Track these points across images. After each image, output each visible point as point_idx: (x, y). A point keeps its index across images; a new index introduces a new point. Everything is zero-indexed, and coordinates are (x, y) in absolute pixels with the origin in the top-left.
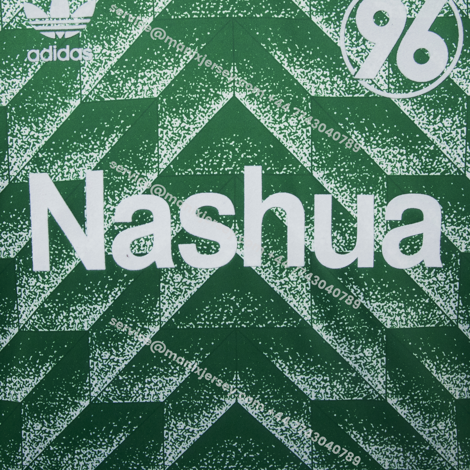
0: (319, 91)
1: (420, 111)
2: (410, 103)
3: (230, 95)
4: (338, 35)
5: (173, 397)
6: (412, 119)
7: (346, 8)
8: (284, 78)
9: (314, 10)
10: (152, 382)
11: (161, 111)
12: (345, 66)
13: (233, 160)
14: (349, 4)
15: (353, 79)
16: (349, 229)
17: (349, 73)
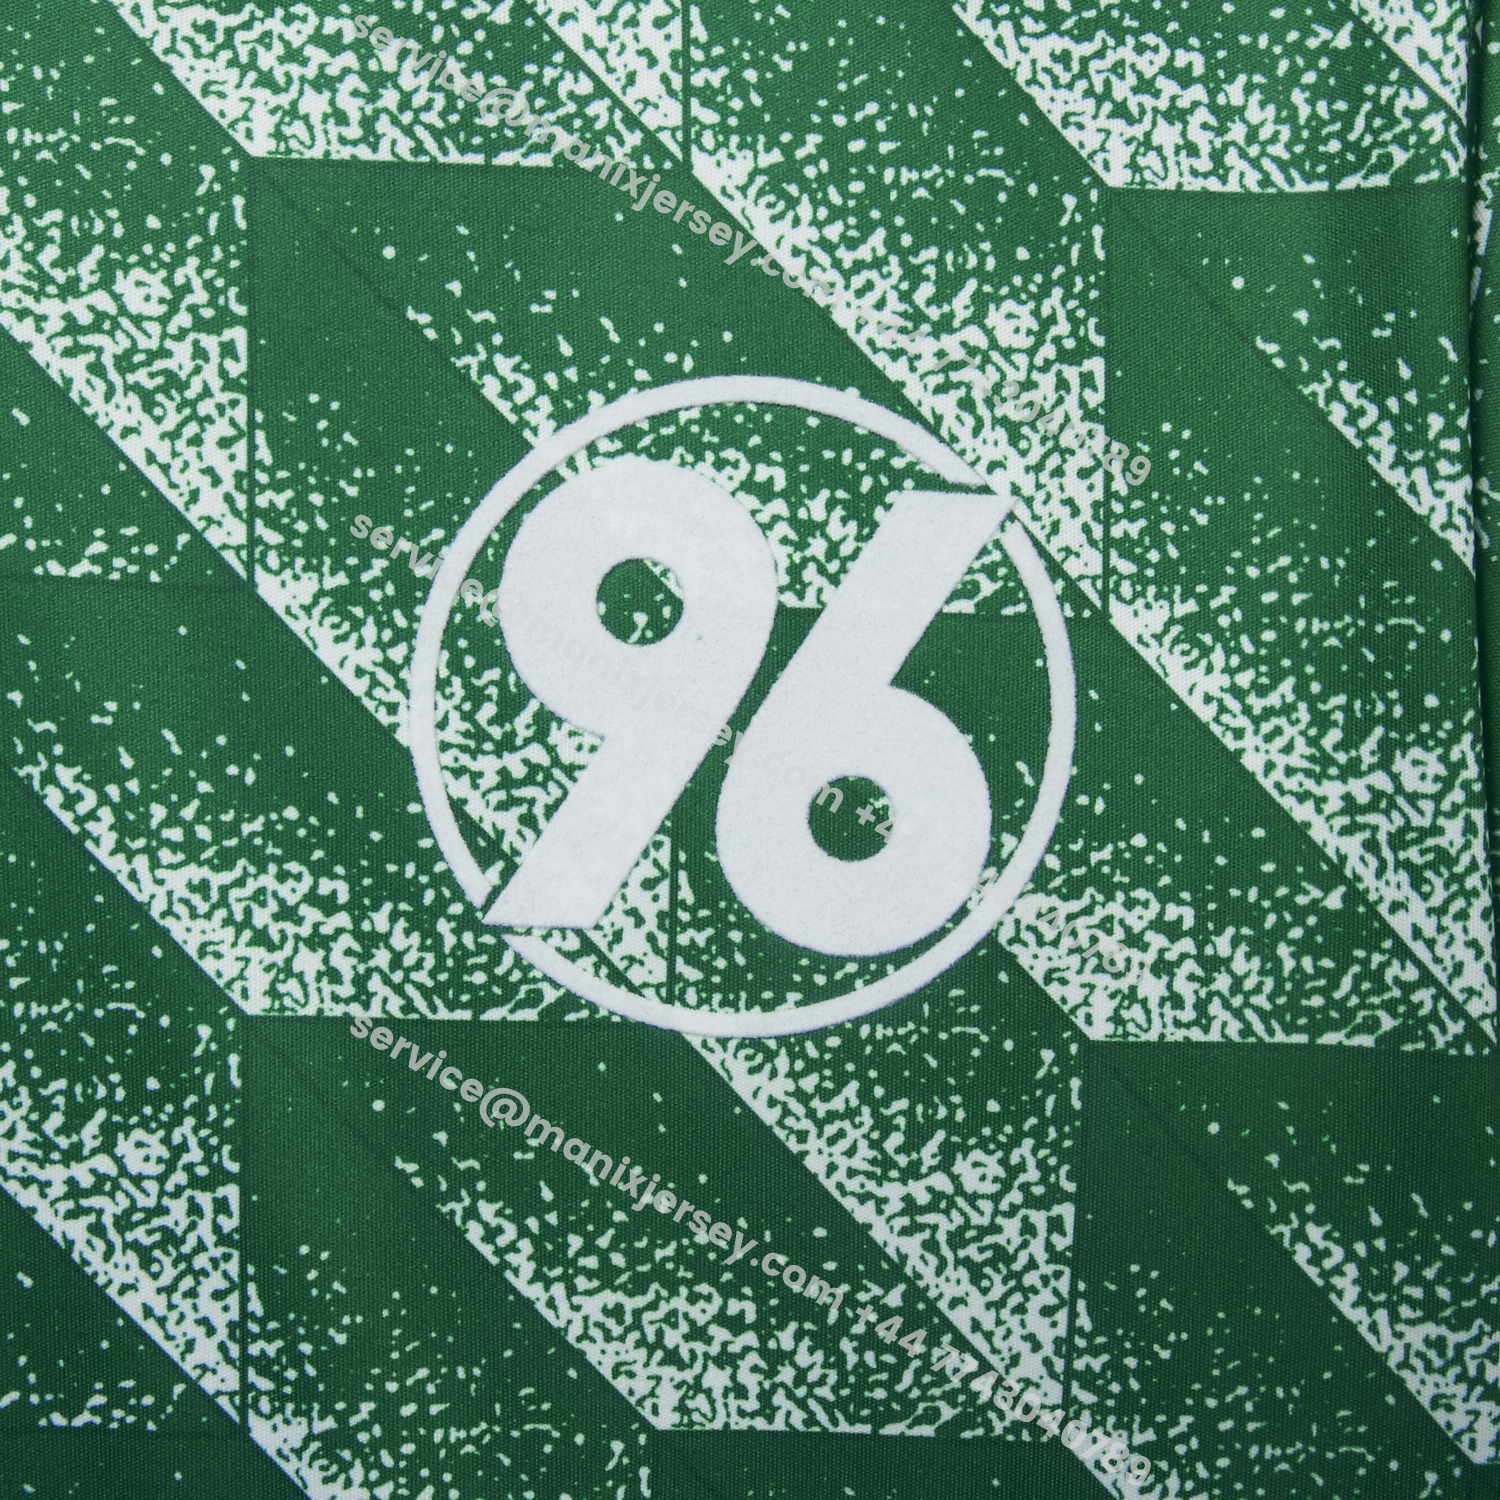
0: (292, 986)
1: (837, 1103)
2: (782, 1062)
4: (401, 685)
6: (794, 1146)
7: (448, 540)
8: (96, 913)
9: (273, 537)
12: (436, 854)
14: (465, 514)
15: (479, 929)
17: (458, 894)
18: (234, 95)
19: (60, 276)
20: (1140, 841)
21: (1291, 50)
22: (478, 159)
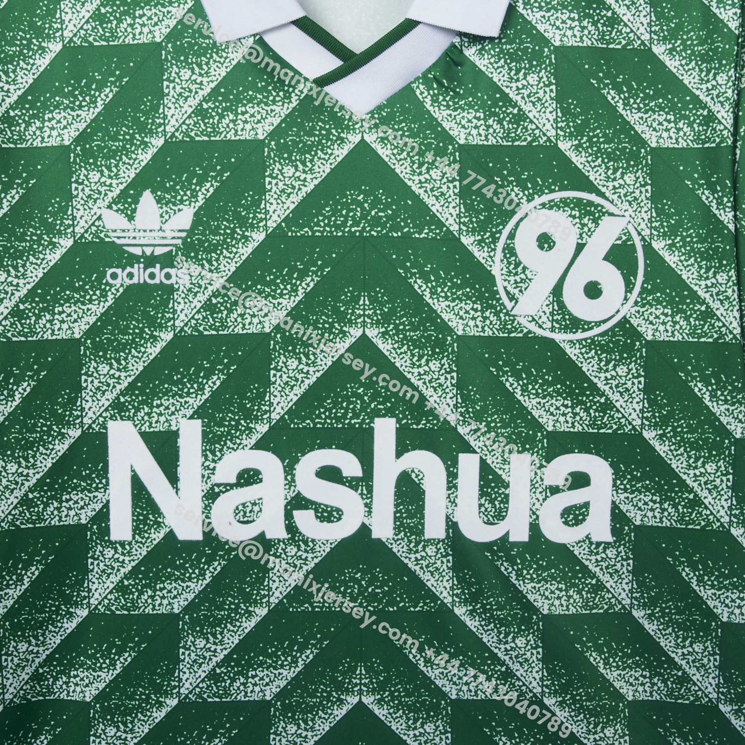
0: (468, 328)
1: (590, 355)
2: (577, 346)
3: (359, 333)
4: (493, 261)
5: (283, 694)
6: (580, 365)
7: (504, 228)
8: (425, 312)
9: (464, 228)
10: (256, 675)
11: (274, 349)
12: (500, 299)
13: (361, 410)
14: (507, 222)
15: (510, 316)
16: (500, 496)
17: (505, 308)
18: (456, 130)
19: (418, 171)
20: (658, 295)
21: (694, 115)
22: (510, 144)
